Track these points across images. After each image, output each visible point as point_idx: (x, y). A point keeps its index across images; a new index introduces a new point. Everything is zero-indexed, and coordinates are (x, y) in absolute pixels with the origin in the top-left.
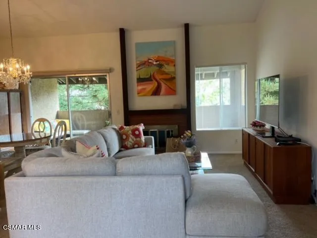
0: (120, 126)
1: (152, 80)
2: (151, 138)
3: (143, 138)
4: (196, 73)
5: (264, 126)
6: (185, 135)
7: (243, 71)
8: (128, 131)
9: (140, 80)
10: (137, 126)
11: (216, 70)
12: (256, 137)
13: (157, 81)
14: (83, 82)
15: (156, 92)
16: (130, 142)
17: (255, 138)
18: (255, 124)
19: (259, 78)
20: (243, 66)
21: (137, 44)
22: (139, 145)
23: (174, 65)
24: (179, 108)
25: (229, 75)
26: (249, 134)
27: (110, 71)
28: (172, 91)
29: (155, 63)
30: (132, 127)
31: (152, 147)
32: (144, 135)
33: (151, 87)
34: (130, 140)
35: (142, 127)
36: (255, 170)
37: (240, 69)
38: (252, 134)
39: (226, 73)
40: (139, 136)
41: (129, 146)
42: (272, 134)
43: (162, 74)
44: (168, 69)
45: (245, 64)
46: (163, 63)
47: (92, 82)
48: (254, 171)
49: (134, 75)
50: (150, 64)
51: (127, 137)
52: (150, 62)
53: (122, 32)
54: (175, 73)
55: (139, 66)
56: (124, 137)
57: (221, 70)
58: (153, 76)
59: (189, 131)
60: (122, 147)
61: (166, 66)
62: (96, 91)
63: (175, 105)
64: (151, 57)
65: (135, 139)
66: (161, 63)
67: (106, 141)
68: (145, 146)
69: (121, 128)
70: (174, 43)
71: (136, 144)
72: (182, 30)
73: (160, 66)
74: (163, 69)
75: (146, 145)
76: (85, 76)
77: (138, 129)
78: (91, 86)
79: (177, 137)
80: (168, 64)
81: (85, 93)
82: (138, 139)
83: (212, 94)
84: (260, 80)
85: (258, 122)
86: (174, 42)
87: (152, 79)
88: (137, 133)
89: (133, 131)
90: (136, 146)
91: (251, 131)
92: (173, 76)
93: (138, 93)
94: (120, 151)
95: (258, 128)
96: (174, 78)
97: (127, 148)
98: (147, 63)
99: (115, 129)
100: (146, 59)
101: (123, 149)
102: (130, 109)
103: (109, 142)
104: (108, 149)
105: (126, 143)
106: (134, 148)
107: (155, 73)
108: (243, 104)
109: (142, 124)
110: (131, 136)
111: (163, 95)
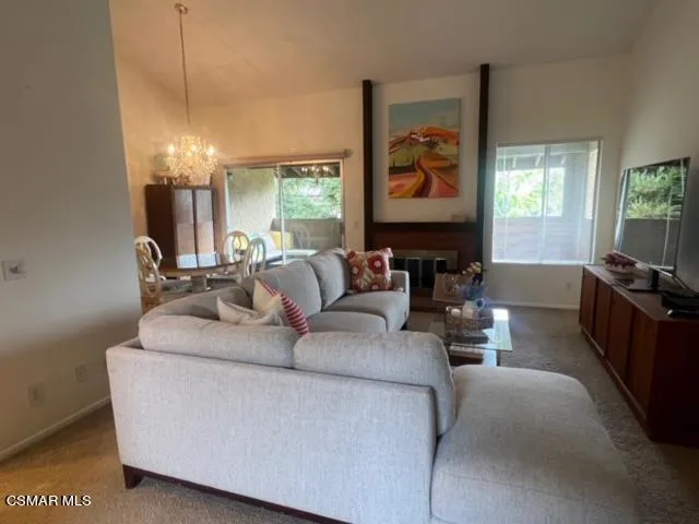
0: (349, 250)
1: (415, 170)
2: (404, 275)
3: (389, 273)
4: (498, 157)
5: (632, 264)
6: (469, 270)
7: (594, 154)
8: (362, 261)
9: (395, 171)
10: (378, 253)
11: (539, 151)
12: (614, 288)
13: (423, 171)
14: (310, 174)
15: (422, 192)
16: (365, 280)
17: (613, 291)
18: (612, 260)
19: (627, 168)
20: (595, 144)
21: (392, 108)
22: (380, 286)
23: (458, 144)
24: (462, 220)
25: (563, 162)
26: (598, 280)
27: (346, 154)
28: (451, 190)
29: (422, 140)
30: (370, 254)
31: (404, 291)
32: (391, 268)
33: (411, 182)
34: (365, 276)
35: (387, 255)
36: (606, 353)
37: (588, 149)
38: (604, 279)
39: (560, 157)
40: (381, 270)
41: (362, 286)
42: (652, 286)
43: (434, 160)
44: (445, 149)
45: (599, 139)
46: (435, 139)
47: (322, 174)
48: (603, 354)
49: (384, 160)
50: (413, 143)
51: (361, 270)
52: (413, 139)
53: (368, 87)
54: (457, 157)
55: (393, 145)
56: (355, 271)
57: (547, 151)
58: (418, 162)
59: (478, 264)
60: (351, 288)
61: (442, 145)
62: (333, 188)
63: (454, 216)
64: (417, 129)
65: (373, 276)
66: (433, 139)
67: (319, 278)
68: (391, 289)
69: (352, 254)
70: (459, 102)
71: (375, 284)
72: (476, 77)
73: (431, 145)
74: (437, 150)
75: (393, 287)
76: (312, 165)
77: (380, 258)
78: (321, 180)
79: (454, 272)
80: (445, 142)
81: (318, 191)
82: (379, 276)
83: (531, 195)
84: (629, 171)
85: (620, 256)
86: (460, 100)
87: (417, 168)
88: (378, 264)
89: (372, 262)
90: (375, 287)
91: (603, 273)
92: (454, 162)
93: (391, 193)
94: (345, 295)
95: (620, 269)
96: (455, 167)
97: (359, 291)
98: (408, 140)
99: (340, 256)
100: (406, 134)
101: (351, 292)
102: (375, 220)
103: (324, 278)
104: (323, 293)
105: (358, 281)
106: (371, 290)
107: (422, 159)
108: (589, 216)
109: (389, 249)
110: (367, 269)
111: (434, 197)
